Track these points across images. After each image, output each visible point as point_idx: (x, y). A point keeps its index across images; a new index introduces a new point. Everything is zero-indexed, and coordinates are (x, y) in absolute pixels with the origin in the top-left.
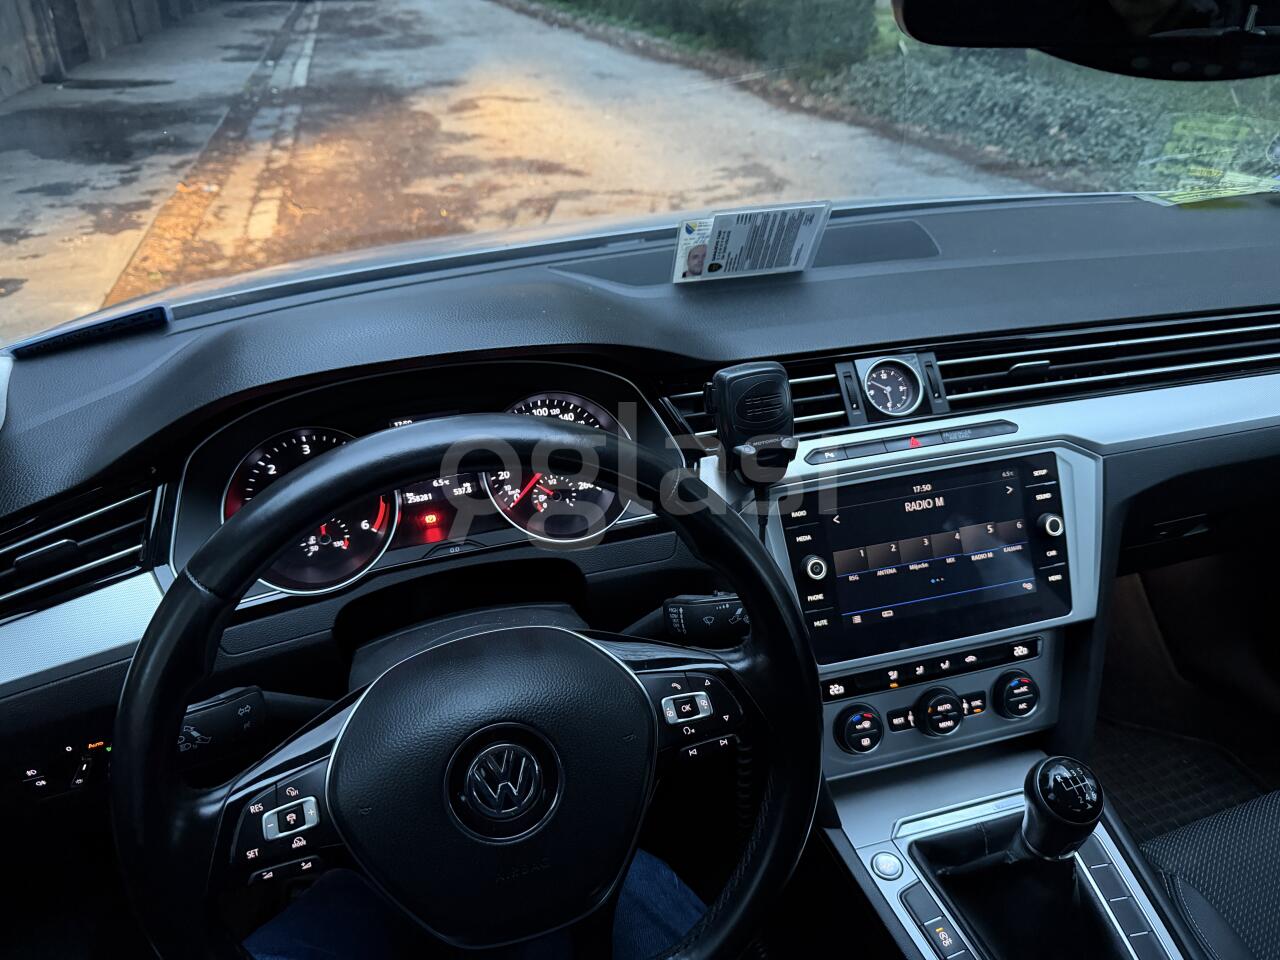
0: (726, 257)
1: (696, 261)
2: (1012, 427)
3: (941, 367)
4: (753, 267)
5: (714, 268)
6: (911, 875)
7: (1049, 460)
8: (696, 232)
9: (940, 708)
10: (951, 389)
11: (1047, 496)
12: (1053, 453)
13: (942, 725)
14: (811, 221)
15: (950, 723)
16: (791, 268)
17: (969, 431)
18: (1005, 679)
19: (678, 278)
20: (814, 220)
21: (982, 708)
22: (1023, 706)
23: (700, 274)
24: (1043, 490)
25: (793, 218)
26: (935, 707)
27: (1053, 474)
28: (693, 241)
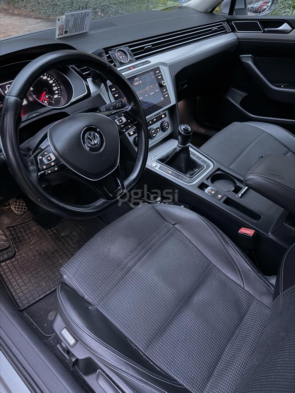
0: (69, 28)
1: (61, 31)
2: (149, 62)
3: (131, 50)
4: (75, 31)
5: (66, 32)
6: (159, 165)
7: (158, 69)
8: (60, 21)
9: (153, 132)
10: (135, 55)
11: (160, 77)
12: (159, 67)
13: (154, 135)
14: (88, 15)
15: (155, 135)
16: (84, 31)
17: (141, 64)
18: (162, 123)
19: (57, 37)
20: (89, 15)
21: (159, 130)
22: (167, 128)
23: (62, 35)
24: (159, 76)
25: (84, 15)
26: (151, 132)
27: (160, 72)
28: (60, 24)
